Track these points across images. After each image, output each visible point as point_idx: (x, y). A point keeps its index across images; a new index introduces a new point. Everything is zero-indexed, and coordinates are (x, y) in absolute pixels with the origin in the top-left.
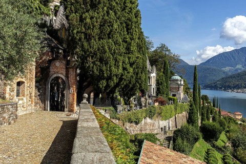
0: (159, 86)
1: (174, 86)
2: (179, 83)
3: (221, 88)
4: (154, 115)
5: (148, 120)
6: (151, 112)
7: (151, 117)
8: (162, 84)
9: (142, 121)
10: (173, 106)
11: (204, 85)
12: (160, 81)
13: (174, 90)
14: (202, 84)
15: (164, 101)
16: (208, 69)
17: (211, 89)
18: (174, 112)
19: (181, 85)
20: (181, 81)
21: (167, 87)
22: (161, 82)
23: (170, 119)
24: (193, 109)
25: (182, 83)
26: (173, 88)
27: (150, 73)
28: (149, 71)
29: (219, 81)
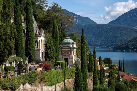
0: (47, 50)
1: (66, 50)
2: (71, 46)
3: (133, 49)
4: (35, 80)
5: (28, 86)
6: (30, 77)
7: (31, 83)
8: (50, 48)
9: (19, 87)
10: (60, 71)
11: (114, 47)
12: (48, 45)
13: (67, 54)
14: (112, 45)
15: (48, 66)
16: (118, 28)
17: (122, 51)
18: (62, 77)
19: (73, 48)
20: (73, 44)
21: (56, 51)
22: (50, 46)
23: (57, 85)
24: (78, 73)
25: (75, 46)
26: (65, 52)
27: (37, 36)
28: (36, 35)
29: (130, 41)
